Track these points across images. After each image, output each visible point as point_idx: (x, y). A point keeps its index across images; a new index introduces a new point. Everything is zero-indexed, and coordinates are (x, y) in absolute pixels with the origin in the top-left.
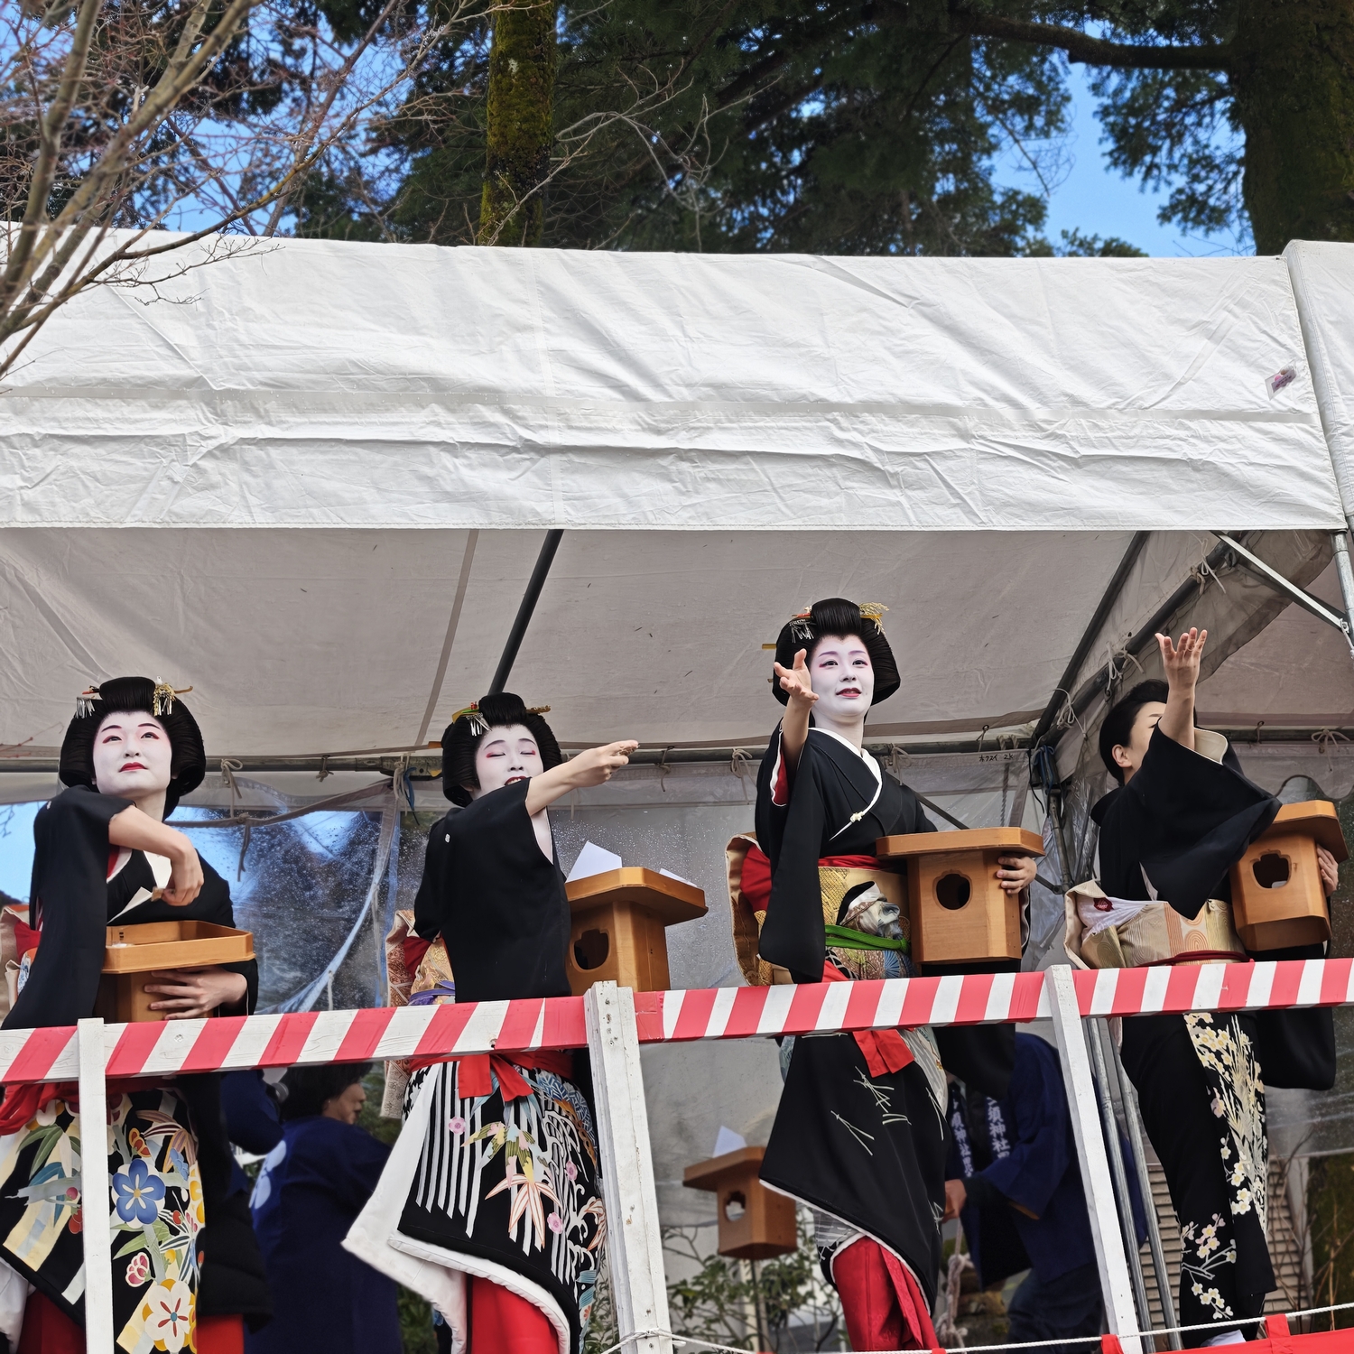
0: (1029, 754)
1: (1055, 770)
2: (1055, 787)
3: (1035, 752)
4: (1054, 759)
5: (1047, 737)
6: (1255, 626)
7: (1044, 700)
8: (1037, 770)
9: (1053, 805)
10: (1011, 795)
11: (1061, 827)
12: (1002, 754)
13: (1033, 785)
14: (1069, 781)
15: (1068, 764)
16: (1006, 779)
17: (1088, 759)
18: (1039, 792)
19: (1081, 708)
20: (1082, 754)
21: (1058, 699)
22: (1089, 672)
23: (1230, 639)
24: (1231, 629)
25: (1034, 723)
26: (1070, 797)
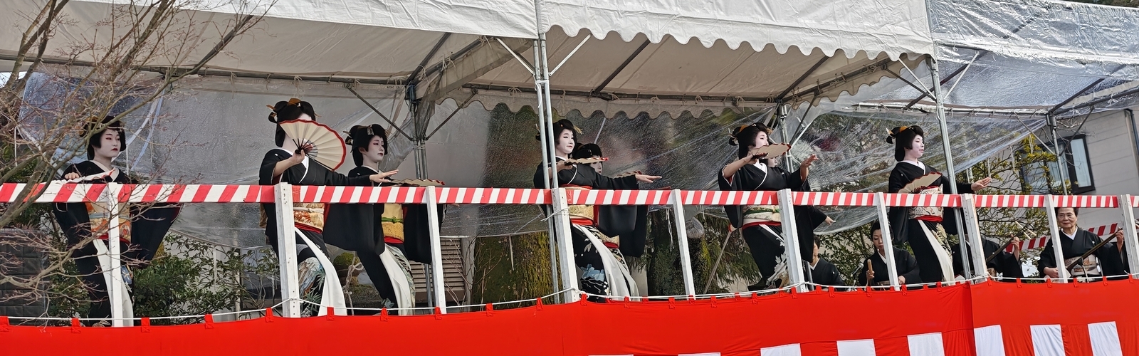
0: (406, 87)
1: (415, 95)
2: (414, 101)
3: (408, 87)
4: (415, 91)
5: (412, 82)
6: (500, 62)
7: (414, 68)
8: (408, 93)
9: (413, 107)
10: (397, 101)
11: (415, 116)
12: (395, 87)
13: (406, 99)
14: (420, 99)
15: (421, 93)
16: (395, 96)
17: (429, 93)
18: (408, 101)
19: (429, 74)
20: (427, 91)
21: (420, 69)
22: (433, 62)
23: (491, 64)
24: (492, 60)
25: (409, 76)
26: (419, 106)
